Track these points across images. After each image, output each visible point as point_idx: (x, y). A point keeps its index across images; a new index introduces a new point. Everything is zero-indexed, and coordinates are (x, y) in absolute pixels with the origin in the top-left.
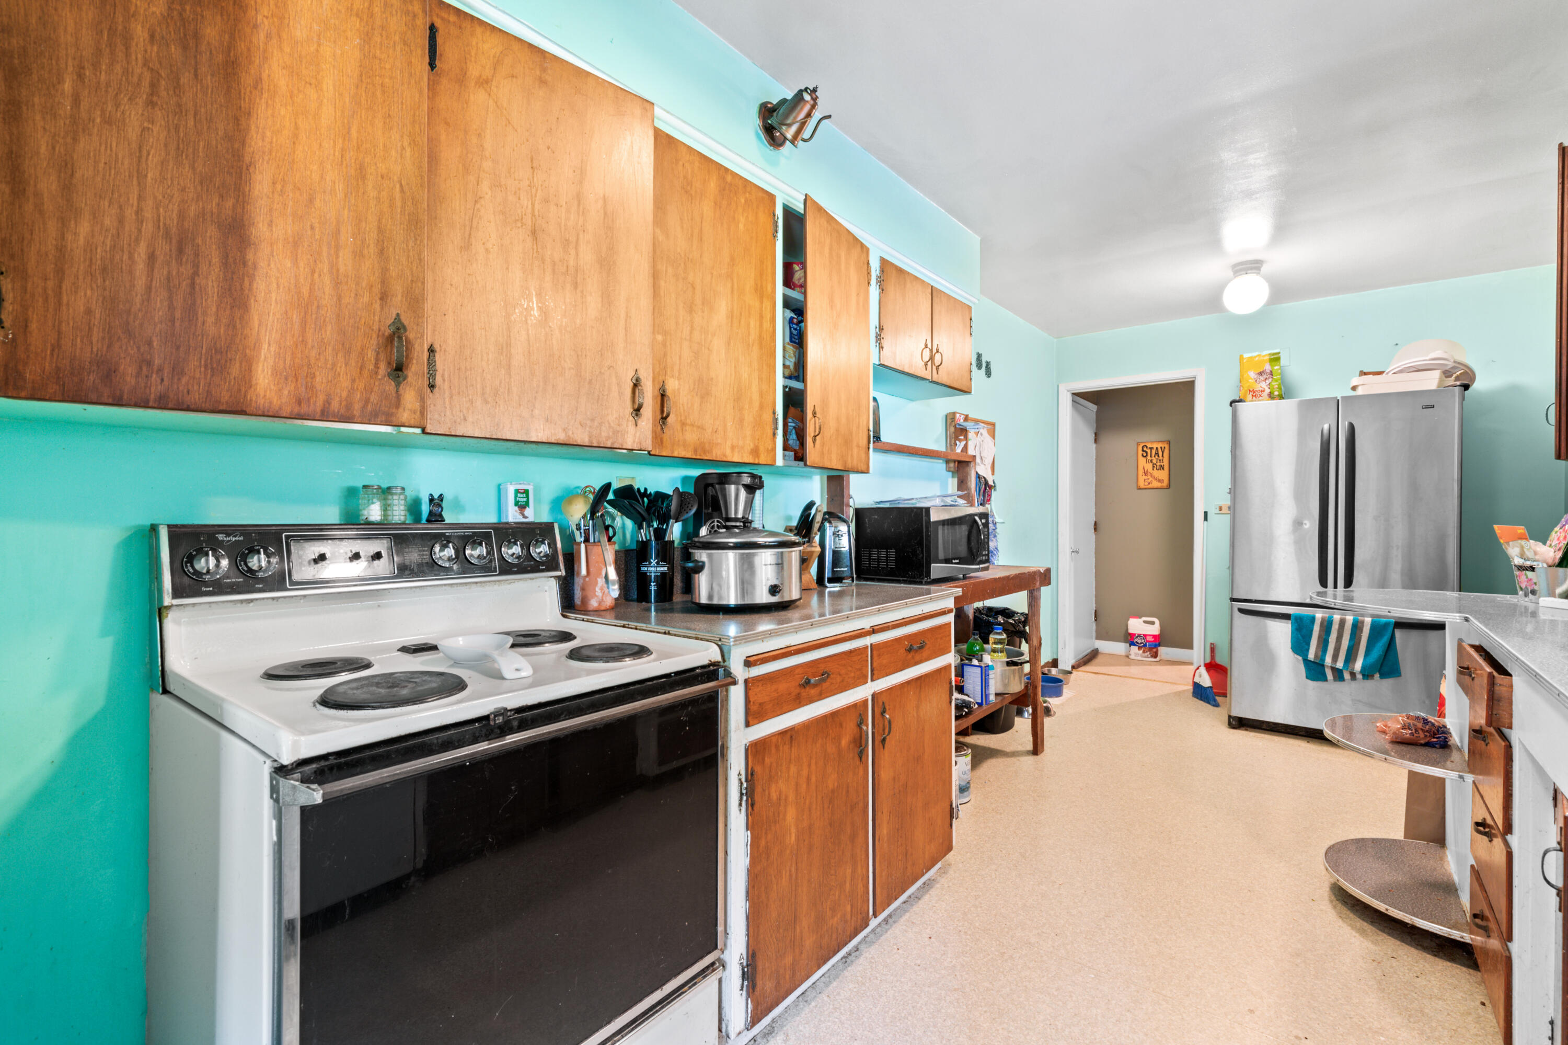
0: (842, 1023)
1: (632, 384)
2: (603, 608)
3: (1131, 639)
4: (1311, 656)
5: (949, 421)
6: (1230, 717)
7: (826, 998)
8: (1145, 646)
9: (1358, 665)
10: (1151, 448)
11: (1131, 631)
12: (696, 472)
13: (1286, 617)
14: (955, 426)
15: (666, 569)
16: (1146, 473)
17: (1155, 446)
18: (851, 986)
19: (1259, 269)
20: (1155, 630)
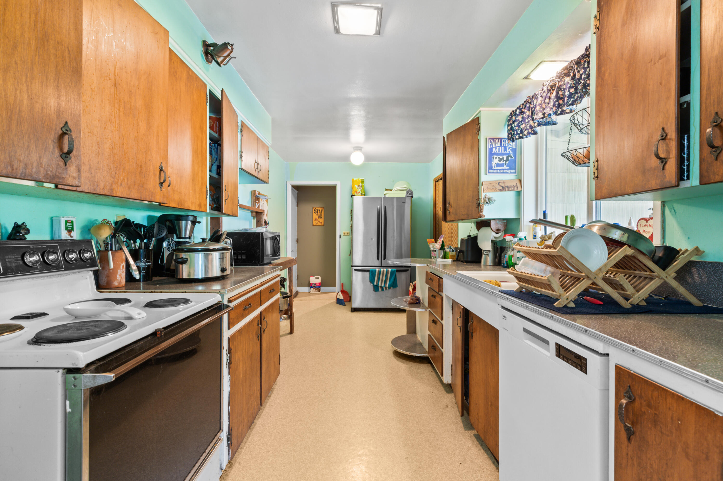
0: (261, 449)
1: (159, 170)
2: (121, 286)
3: (310, 285)
4: (375, 283)
5: (253, 194)
6: (351, 308)
7: (249, 444)
8: (316, 287)
9: (387, 285)
10: (318, 210)
11: (311, 282)
12: (158, 214)
13: (368, 271)
14: (255, 197)
15: (150, 263)
16: (316, 220)
17: (319, 209)
18: (258, 435)
19: (361, 150)
20: (319, 281)
